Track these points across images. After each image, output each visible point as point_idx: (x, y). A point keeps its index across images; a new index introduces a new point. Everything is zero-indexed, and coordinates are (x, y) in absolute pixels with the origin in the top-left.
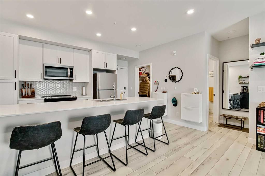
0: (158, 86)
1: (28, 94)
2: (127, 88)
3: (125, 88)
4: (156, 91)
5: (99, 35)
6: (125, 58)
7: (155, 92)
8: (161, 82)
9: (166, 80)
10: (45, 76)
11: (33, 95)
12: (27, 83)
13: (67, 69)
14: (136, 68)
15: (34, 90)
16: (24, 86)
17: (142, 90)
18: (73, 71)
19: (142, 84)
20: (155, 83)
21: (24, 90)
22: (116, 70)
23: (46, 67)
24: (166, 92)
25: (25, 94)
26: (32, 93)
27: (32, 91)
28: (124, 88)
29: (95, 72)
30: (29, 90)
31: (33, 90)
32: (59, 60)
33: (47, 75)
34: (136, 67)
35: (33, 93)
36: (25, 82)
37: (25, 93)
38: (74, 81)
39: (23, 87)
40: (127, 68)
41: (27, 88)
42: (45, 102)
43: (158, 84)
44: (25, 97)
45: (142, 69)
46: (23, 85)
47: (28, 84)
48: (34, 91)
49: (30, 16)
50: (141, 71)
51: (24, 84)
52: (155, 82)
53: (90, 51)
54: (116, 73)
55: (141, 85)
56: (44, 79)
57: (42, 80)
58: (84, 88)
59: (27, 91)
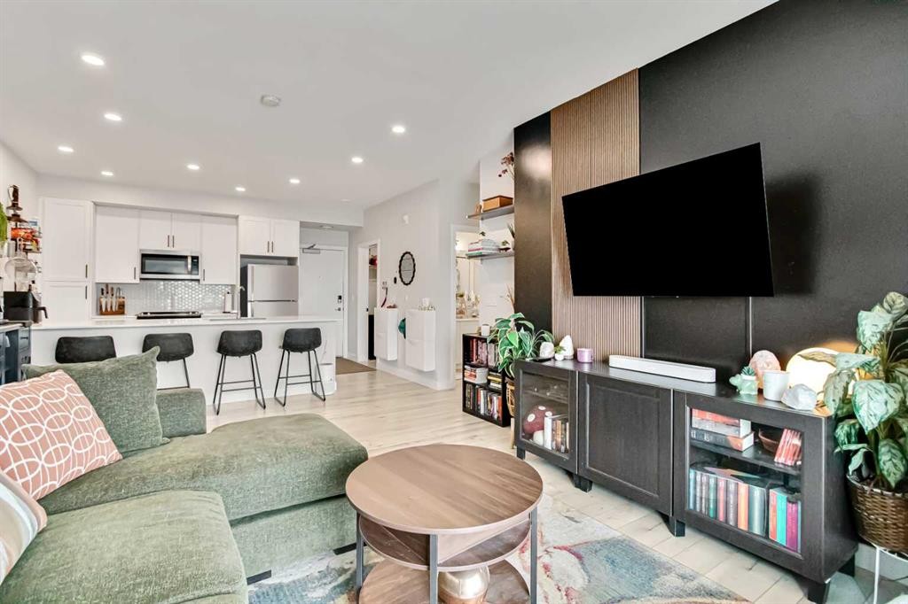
0: (387, 294)
1: (111, 307)
2: (345, 298)
3: (340, 297)
4: (383, 304)
7: (382, 307)
10: (142, 273)
11: (121, 310)
12: (110, 287)
13: (186, 257)
15: (123, 300)
16: (105, 292)
18: (198, 262)
21: (103, 301)
22: (297, 258)
23: (145, 256)
24: (395, 307)
25: (106, 309)
26: (119, 306)
27: (119, 302)
28: (337, 298)
29: (244, 263)
30: (114, 300)
31: (121, 300)
32: (171, 240)
33: (146, 270)
35: (121, 307)
36: (107, 285)
37: (106, 305)
38: (202, 282)
39: (103, 294)
40: (346, 249)
41: (109, 296)
43: (387, 288)
44: (107, 313)
46: (102, 290)
47: (113, 289)
48: (124, 302)
51: (105, 289)
52: (383, 283)
53: (237, 217)
56: (141, 279)
57: (137, 281)
58: (230, 296)
59: (110, 301)
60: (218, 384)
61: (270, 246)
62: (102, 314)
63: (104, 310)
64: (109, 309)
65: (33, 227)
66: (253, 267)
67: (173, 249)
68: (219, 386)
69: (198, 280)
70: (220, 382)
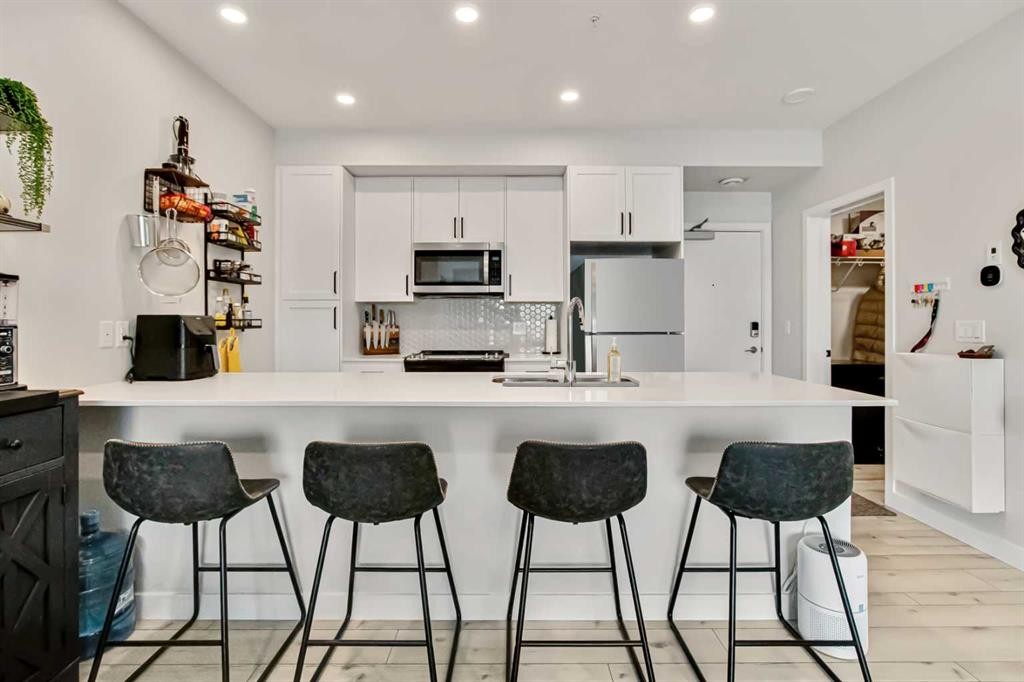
0: (934, 317)
1: (379, 341)
2: (766, 327)
3: (755, 326)
4: (921, 344)
5: (569, 96)
6: (745, 180)
7: (913, 351)
8: (959, 287)
9: (990, 276)
10: (416, 284)
11: (394, 347)
12: (379, 308)
13: (480, 253)
14: (808, 219)
15: (397, 330)
16: (370, 317)
17: (864, 336)
18: (499, 262)
19: (863, 306)
20: (919, 297)
21: (368, 330)
22: (679, 243)
23: (420, 255)
24: (989, 356)
25: (372, 343)
26: (390, 340)
27: (391, 333)
28: (749, 327)
29: (578, 257)
30: (383, 330)
31: (394, 330)
32: (459, 226)
33: (423, 280)
34: (814, 216)
35: (394, 342)
36: (374, 305)
37: (372, 339)
38: (508, 298)
39: (366, 322)
40: (767, 228)
41: (376, 324)
42: (406, 371)
43: (937, 301)
44: (373, 352)
45: (865, 224)
46: (367, 314)
47: (382, 311)
48: (397, 333)
49: (346, 99)
50: (857, 231)
51: (372, 312)
52: (918, 288)
53: (563, 172)
54: (682, 253)
55: (859, 310)
56: (416, 294)
57: (411, 298)
58: (552, 324)
59: (378, 332)
60: (517, 569)
61: (627, 221)
62: (366, 353)
63: (368, 347)
64: (376, 347)
65: (240, 205)
66: (593, 265)
67: (462, 241)
68: (521, 575)
69: (501, 295)
70: (522, 566)
